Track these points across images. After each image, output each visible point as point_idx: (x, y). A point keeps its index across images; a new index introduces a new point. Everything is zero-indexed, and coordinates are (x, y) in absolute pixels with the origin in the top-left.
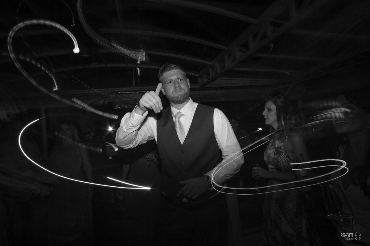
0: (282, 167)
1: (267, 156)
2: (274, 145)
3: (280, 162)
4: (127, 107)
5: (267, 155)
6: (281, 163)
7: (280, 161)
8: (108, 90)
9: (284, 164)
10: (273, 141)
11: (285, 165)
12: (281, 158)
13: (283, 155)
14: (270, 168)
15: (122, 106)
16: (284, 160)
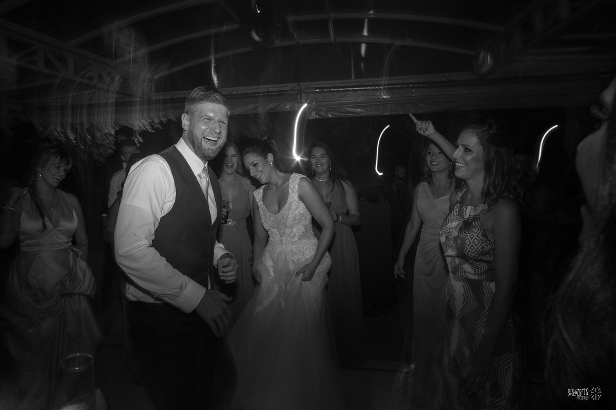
0: (470, 253)
1: (445, 234)
2: (461, 213)
3: (468, 243)
4: (330, 116)
5: (445, 232)
6: (469, 245)
7: (467, 241)
8: (299, 85)
9: (474, 248)
10: (460, 208)
11: (476, 250)
12: (472, 236)
13: (476, 231)
14: (448, 256)
15: (322, 113)
16: (476, 240)
